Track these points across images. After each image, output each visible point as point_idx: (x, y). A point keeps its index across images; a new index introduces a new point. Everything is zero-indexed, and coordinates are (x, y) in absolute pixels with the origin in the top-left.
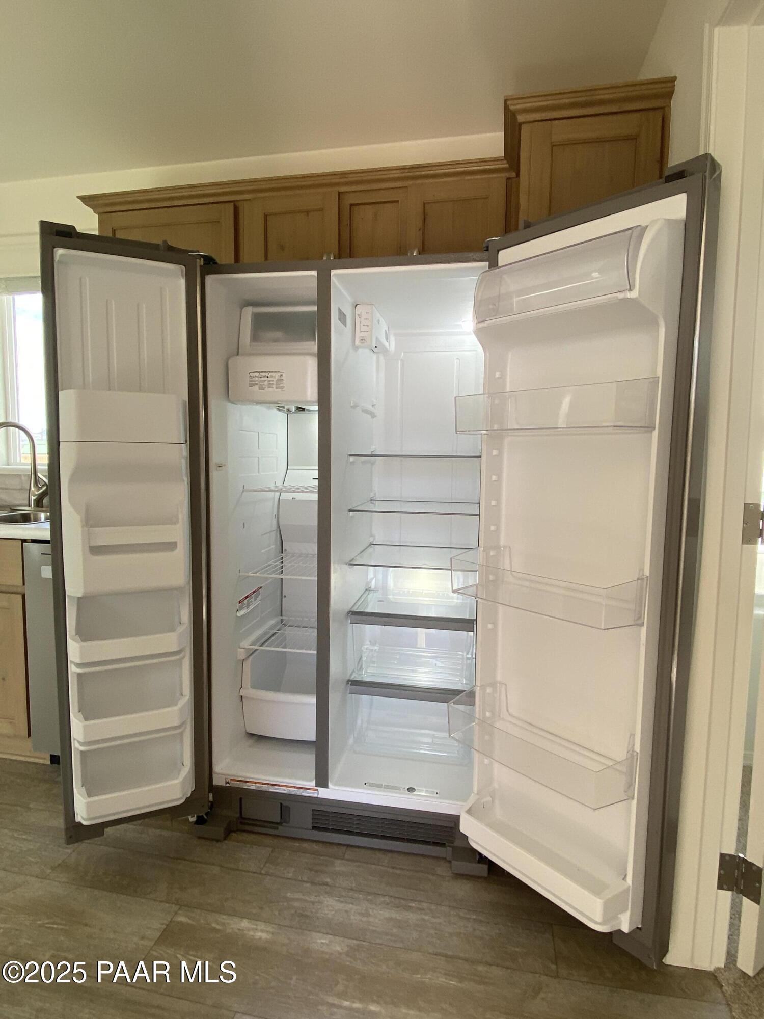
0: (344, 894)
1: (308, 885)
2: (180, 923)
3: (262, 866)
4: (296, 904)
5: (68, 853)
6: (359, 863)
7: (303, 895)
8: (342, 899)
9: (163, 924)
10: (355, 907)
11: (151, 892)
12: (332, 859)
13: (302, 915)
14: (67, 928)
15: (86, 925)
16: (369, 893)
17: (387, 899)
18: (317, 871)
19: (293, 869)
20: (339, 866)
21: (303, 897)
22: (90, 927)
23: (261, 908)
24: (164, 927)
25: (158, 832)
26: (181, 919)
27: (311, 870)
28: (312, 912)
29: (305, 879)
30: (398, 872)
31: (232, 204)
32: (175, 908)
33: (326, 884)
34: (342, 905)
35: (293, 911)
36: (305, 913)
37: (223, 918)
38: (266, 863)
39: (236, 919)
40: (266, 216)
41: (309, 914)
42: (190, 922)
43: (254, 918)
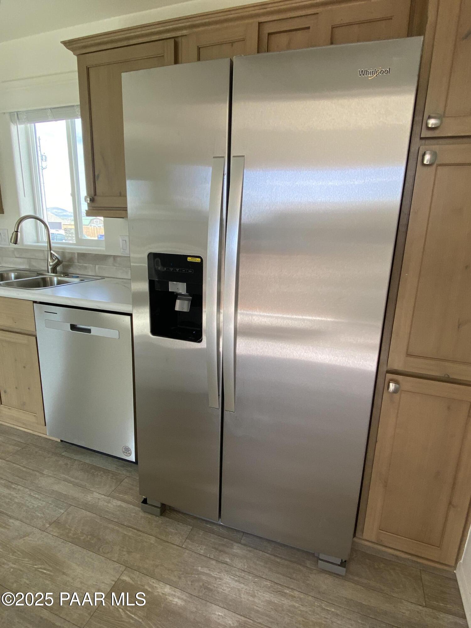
0: (238, 574)
1: (214, 562)
2: (124, 581)
3: (184, 541)
4: (204, 578)
5: (61, 512)
6: (250, 549)
7: (210, 570)
8: (236, 579)
9: (113, 581)
10: (246, 587)
11: (108, 553)
12: (232, 542)
13: (206, 588)
14: (52, 574)
15: (64, 573)
16: (257, 576)
17: (268, 583)
18: (221, 551)
19: (204, 547)
20: (237, 549)
21: (208, 572)
22: (66, 575)
23: (180, 578)
24: (113, 583)
25: (119, 503)
26: (125, 578)
27: (217, 549)
28: (214, 587)
29: (212, 557)
30: (278, 560)
31: (173, 40)
32: (123, 568)
33: (226, 563)
34: (237, 584)
35: (201, 584)
36: (209, 586)
37: (152, 582)
38: (187, 538)
39: (161, 584)
40: (199, 48)
41: (212, 587)
42: (131, 582)
43: (174, 585)
